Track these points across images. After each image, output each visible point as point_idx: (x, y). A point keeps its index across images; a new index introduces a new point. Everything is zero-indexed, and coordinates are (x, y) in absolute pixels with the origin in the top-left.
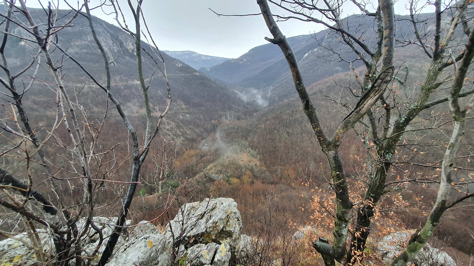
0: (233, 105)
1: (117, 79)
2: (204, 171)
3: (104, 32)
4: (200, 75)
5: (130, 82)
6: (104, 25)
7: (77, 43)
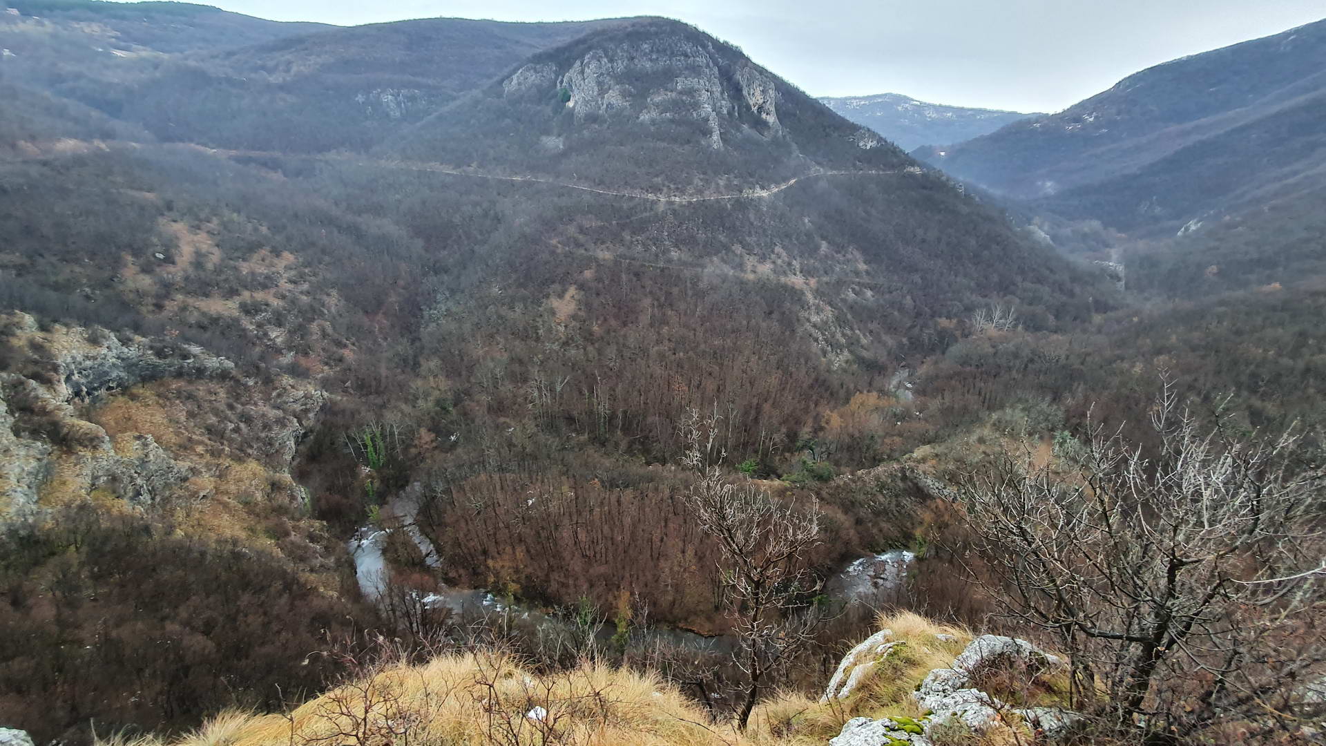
0: (1019, 279)
1: (721, 183)
2: (902, 460)
3: (708, 66)
4: (923, 175)
5: (747, 193)
6: (711, 48)
7: (658, 99)
